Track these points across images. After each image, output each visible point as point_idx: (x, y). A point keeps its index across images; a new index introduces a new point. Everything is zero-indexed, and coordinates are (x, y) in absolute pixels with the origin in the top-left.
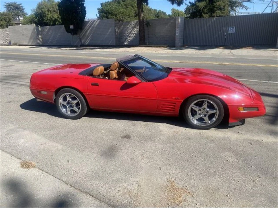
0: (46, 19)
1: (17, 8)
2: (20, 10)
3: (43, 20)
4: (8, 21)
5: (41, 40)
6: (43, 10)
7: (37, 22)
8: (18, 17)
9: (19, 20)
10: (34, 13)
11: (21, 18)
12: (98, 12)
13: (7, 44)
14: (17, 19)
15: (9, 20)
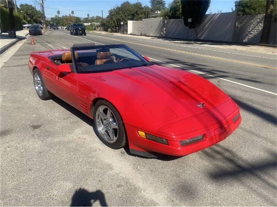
0: (179, 13)
1: (160, 3)
2: (162, 4)
3: (176, 13)
4: (146, 14)
5: (165, 32)
6: (178, 4)
7: (170, 15)
8: (157, 11)
9: (157, 13)
10: (170, 7)
11: (159, 12)
12: (235, 6)
13: (139, 34)
14: (156, 12)
15: (148, 14)
